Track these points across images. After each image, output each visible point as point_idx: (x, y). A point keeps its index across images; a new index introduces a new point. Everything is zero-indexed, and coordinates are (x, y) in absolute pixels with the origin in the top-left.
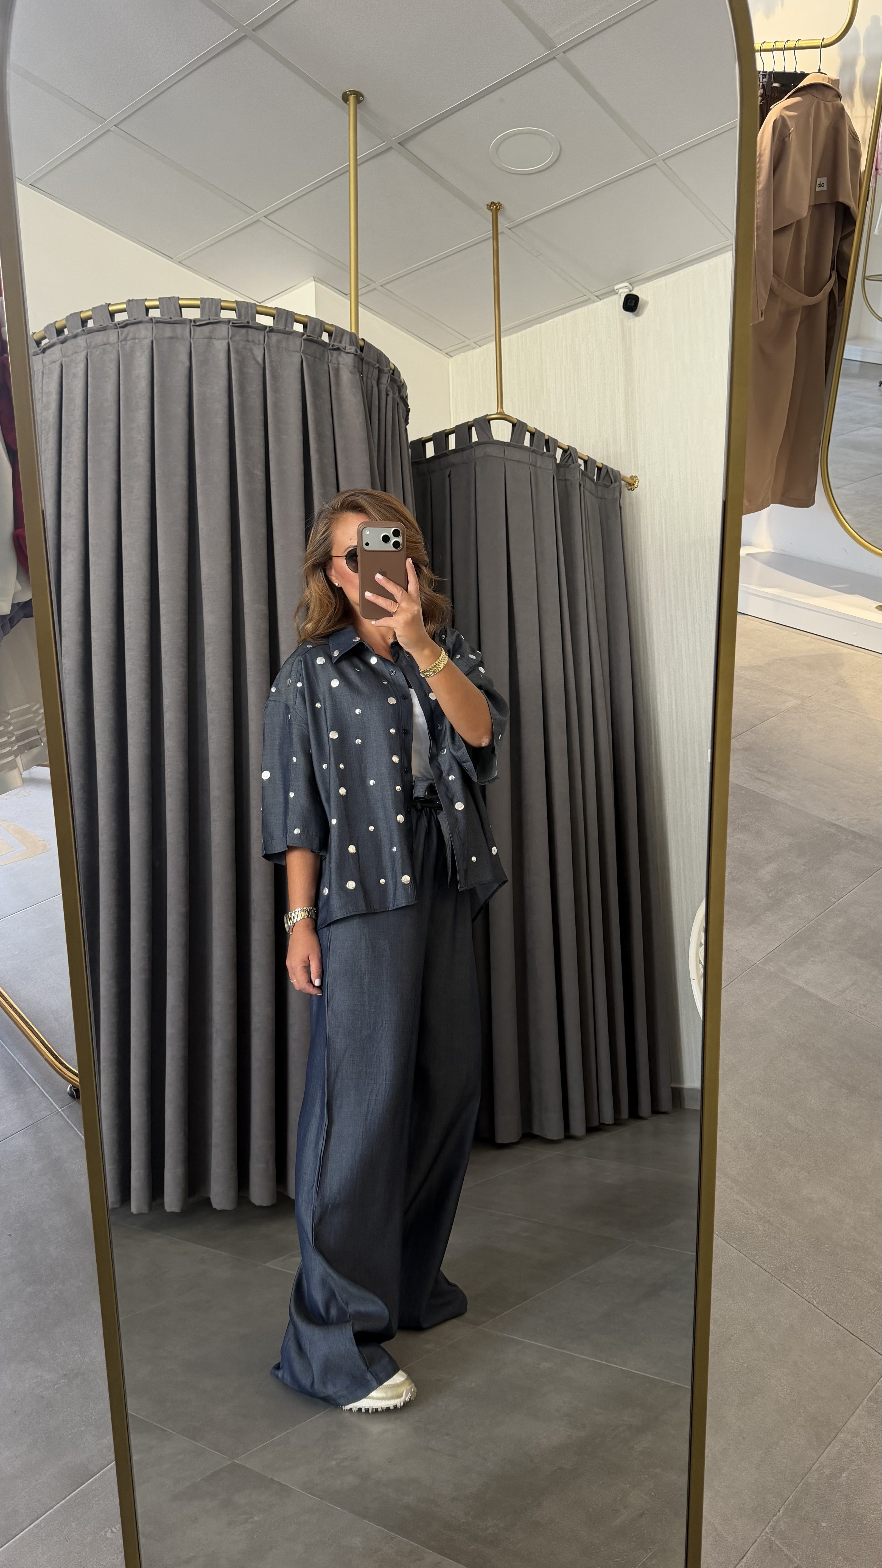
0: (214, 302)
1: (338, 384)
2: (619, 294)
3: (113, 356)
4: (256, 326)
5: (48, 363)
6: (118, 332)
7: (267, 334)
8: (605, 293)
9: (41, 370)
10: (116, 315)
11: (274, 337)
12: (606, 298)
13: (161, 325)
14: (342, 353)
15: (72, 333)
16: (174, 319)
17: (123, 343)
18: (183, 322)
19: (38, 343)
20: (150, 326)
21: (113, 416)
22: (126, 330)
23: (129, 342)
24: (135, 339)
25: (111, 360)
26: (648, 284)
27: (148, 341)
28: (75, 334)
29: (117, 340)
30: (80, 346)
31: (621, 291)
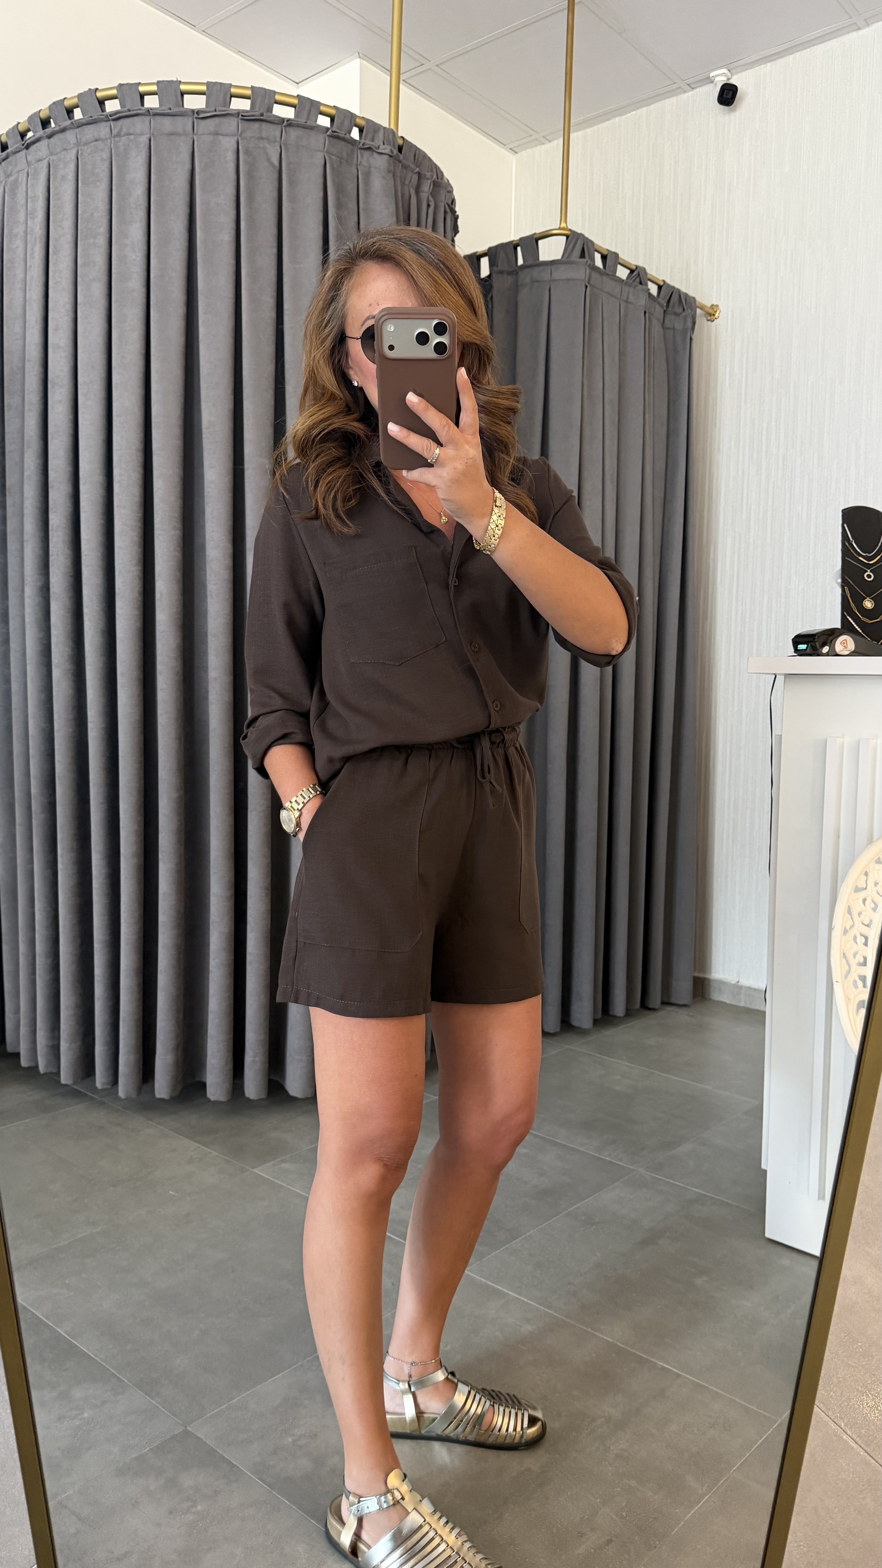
0: (221, 87)
1: (367, 192)
2: (715, 82)
3: (105, 155)
4: (272, 119)
5: (33, 162)
6: (111, 126)
7: (285, 130)
8: (698, 81)
9: (26, 170)
10: (107, 103)
11: (294, 133)
12: (699, 87)
13: (158, 118)
14: (376, 155)
15: (60, 126)
16: (175, 110)
17: (117, 139)
18: (185, 113)
19: (23, 135)
20: (144, 119)
21: (103, 229)
22: (118, 122)
23: (123, 139)
25: (103, 160)
26: (749, 71)
27: (144, 139)
28: (61, 127)
29: (108, 136)
30: (69, 143)
31: (717, 79)
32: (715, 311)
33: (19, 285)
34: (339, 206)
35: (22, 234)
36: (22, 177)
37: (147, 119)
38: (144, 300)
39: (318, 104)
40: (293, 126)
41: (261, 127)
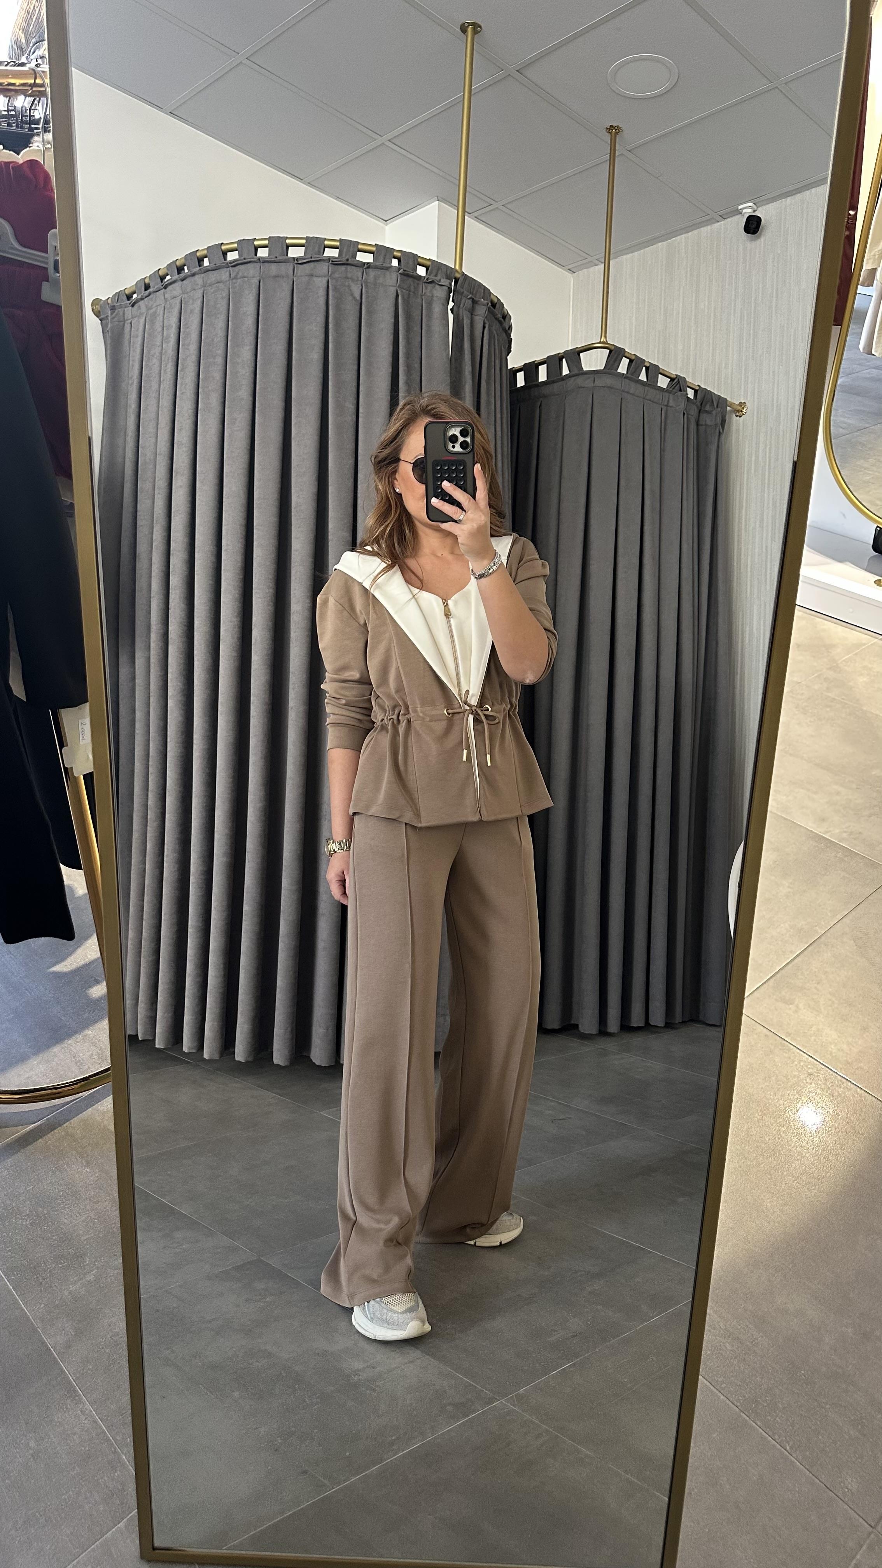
0: (317, 240)
1: (430, 317)
2: (744, 214)
3: (225, 294)
4: (356, 263)
5: (170, 298)
6: (230, 271)
7: (366, 272)
8: (729, 213)
9: (163, 305)
10: (229, 254)
11: (373, 273)
12: (729, 218)
13: (268, 265)
16: (280, 258)
17: (234, 281)
18: (289, 260)
19: (162, 278)
21: (221, 352)
22: (236, 268)
23: (239, 281)
24: (244, 278)
25: (222, 298)
26: (772, 204)
27: (256, 281)
28: (192, 272)
29: (228, 278)
30: (198, 284)
31: (744, 211)
32: (743, 408)
33: (154, 395)
34: (408, 330)
35: (158, 354)
36: (160, 311)
37: (258, 265)
38: (251, 407)
39: (392, 250)
40: (372, 268)
41: (346, 269)
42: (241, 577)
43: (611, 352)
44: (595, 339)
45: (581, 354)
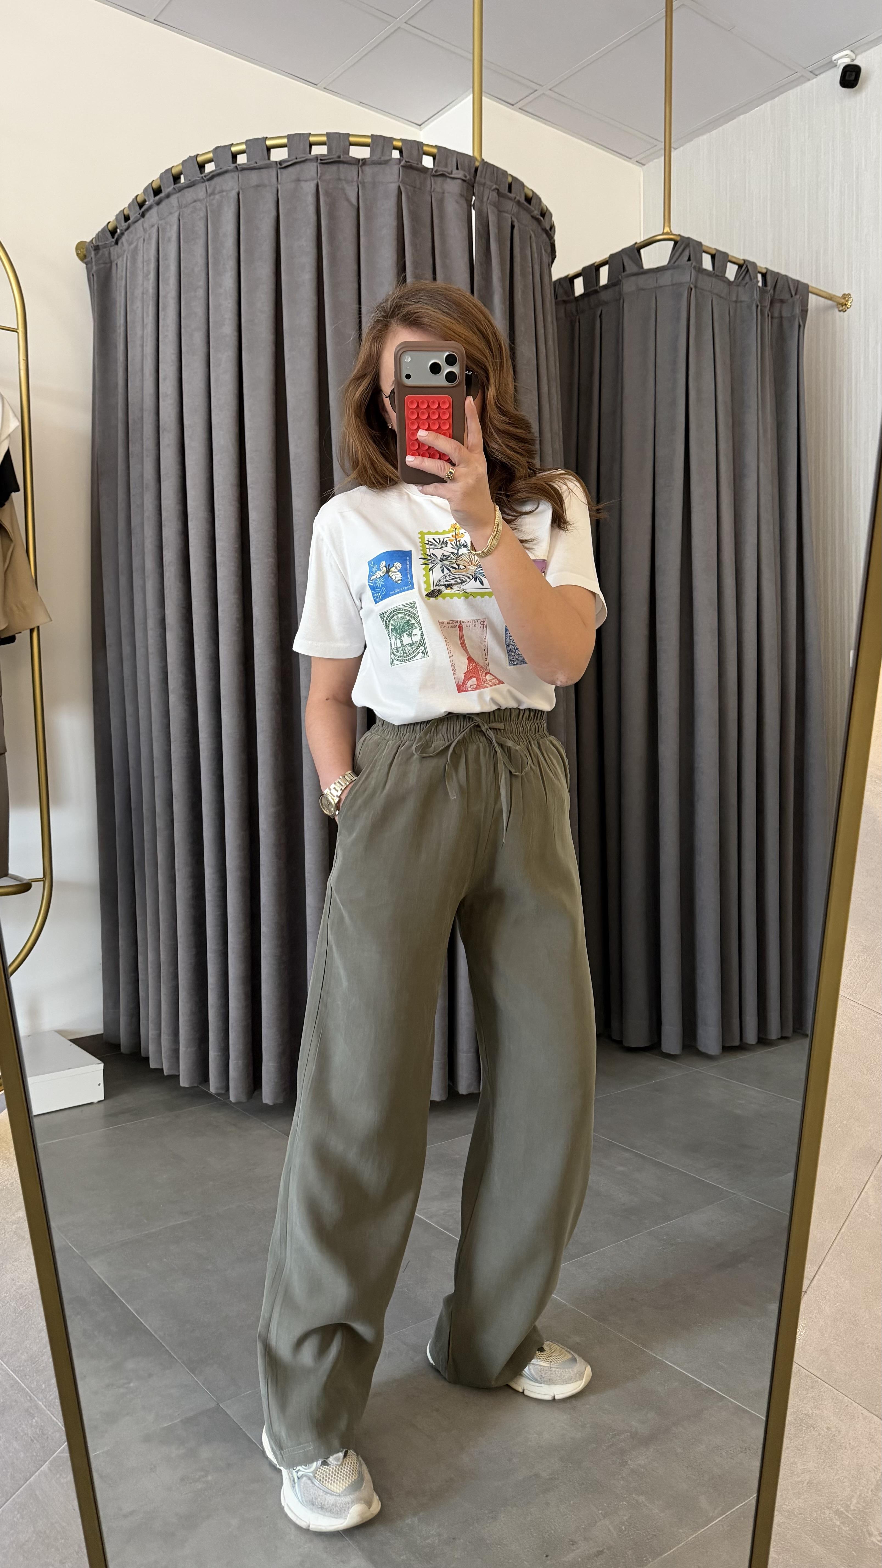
0: (302, 138)
2: (838, 64)
4: (349, 159)
7: (362, 170)
8: (821, 67)
9: (142, 234)
11: (369, 171)
12: (822, 73)
13: (249, 173)
18: (270, 166)
20: (235, 174)
22: (213, 182)
23: (217, 197)
24: (222, 191)
26: (872, 49)
27: (234, 193)
29: (205, 196)
31: (840, 62)
32: (847, 301)
36: (140, 243)
37: (239, 174)
39: (391, 139)
40: (369, 165)
41: (339, 169)
42: (237, 546)
43: (676, 243)
44: (656, 230)
45: (642, 251)
